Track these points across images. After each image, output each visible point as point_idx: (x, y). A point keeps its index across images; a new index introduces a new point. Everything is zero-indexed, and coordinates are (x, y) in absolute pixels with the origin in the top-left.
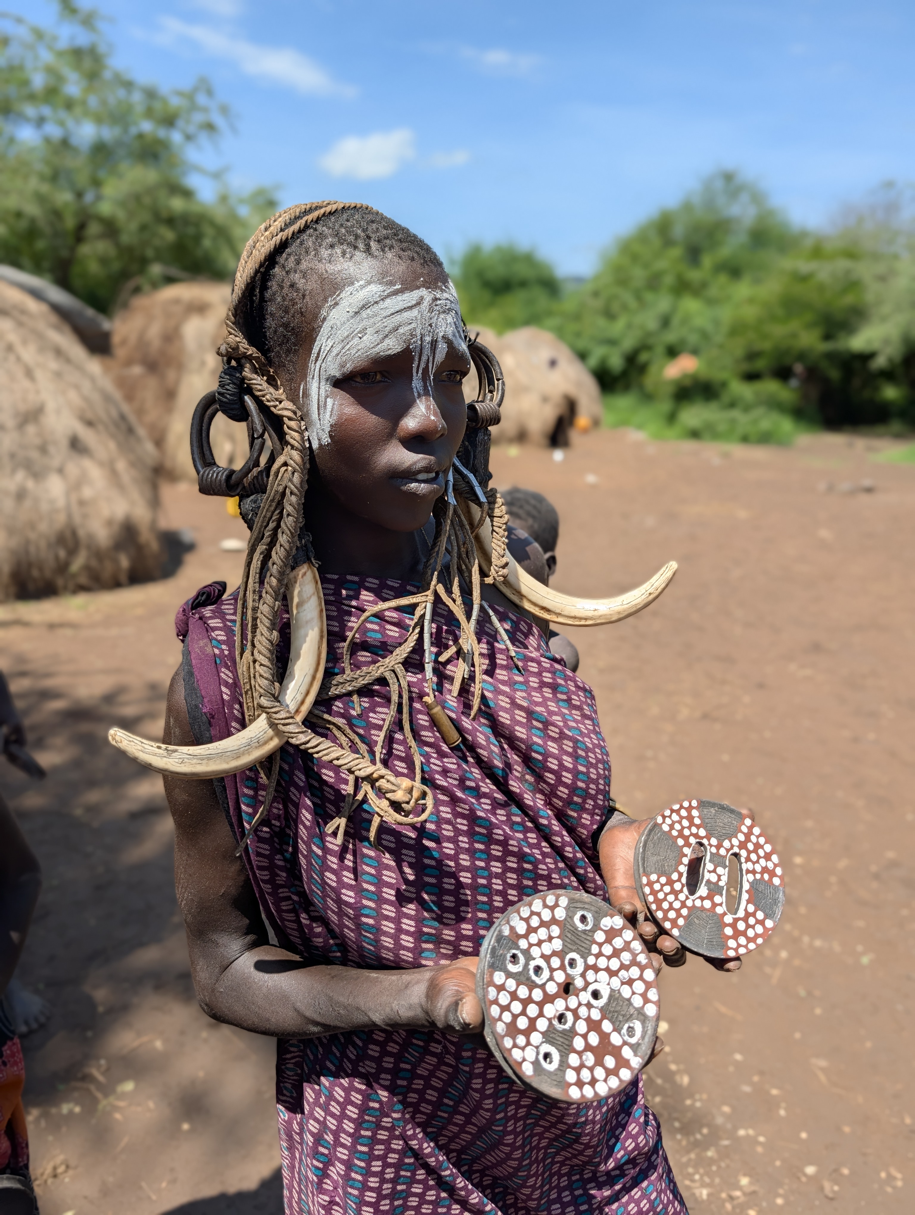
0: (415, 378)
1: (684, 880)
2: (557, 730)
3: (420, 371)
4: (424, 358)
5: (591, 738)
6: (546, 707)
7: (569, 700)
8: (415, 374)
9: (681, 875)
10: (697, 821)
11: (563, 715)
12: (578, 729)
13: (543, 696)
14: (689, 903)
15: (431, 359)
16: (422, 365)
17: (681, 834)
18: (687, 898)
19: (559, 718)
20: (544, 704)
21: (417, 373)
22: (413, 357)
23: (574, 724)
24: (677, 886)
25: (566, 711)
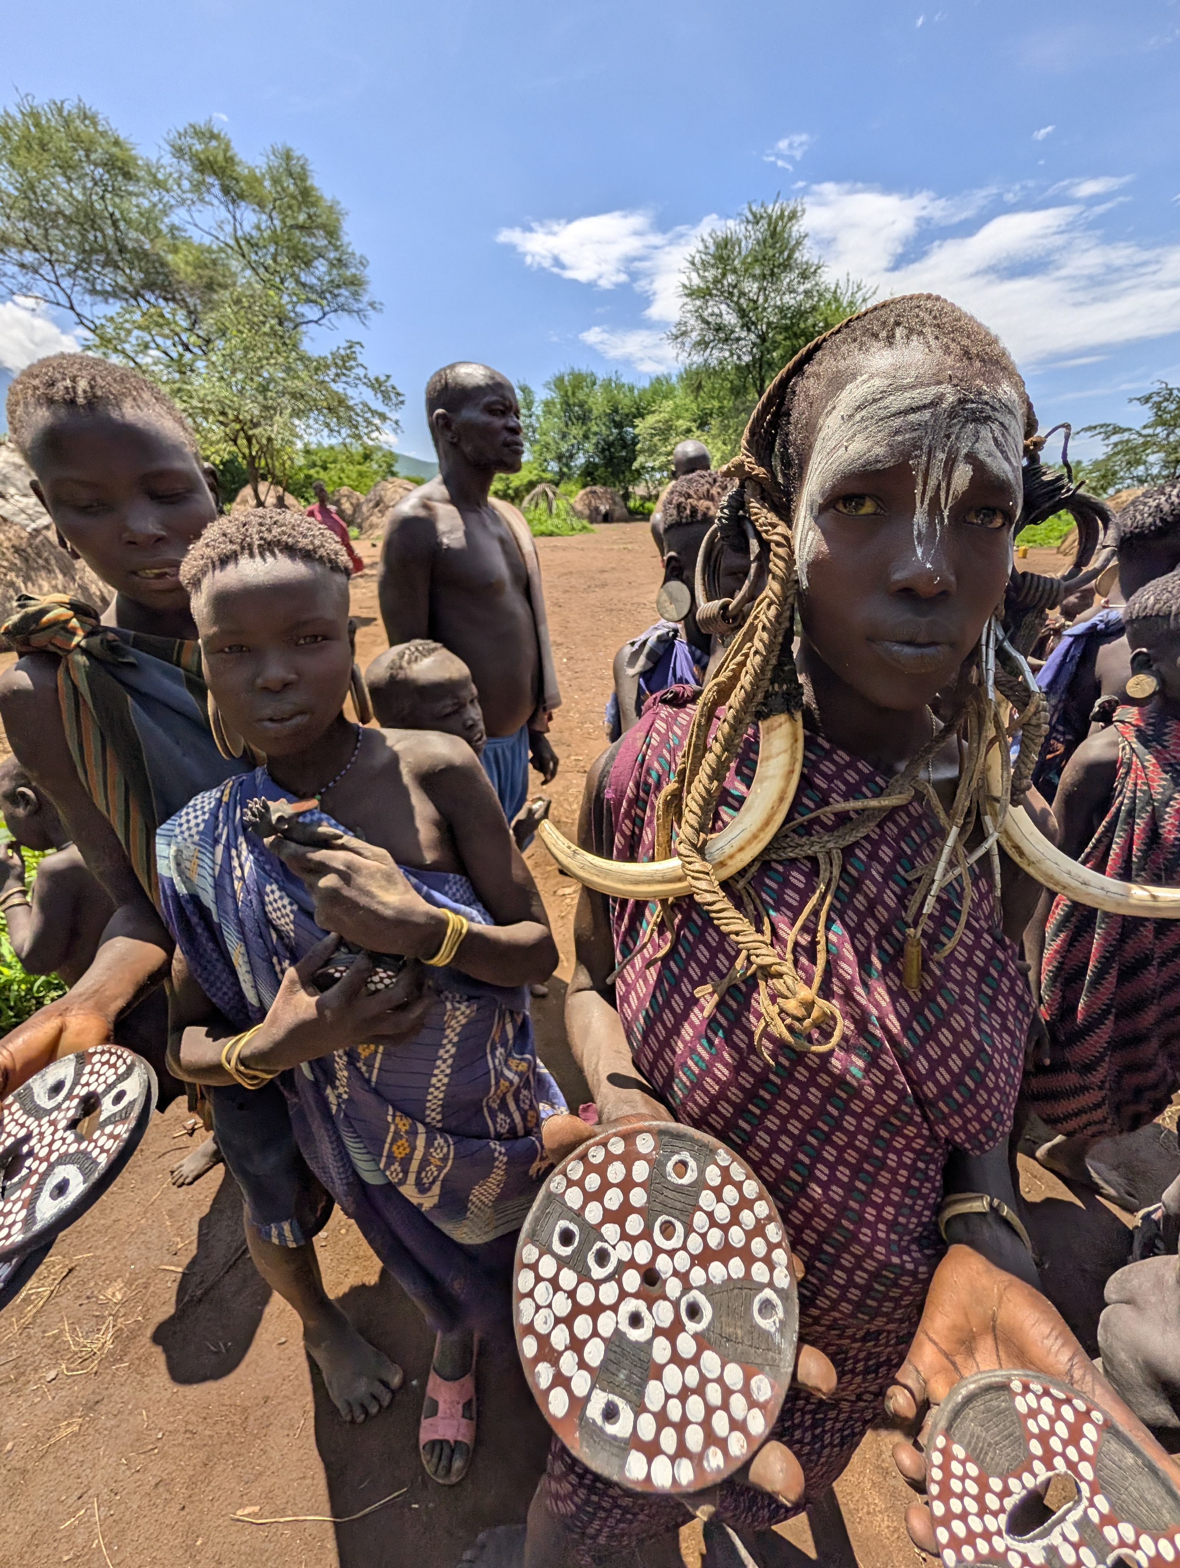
0: (918, 510)
1: (1009, 1503)
2: (963, 1023)
3: (926, 502)
4: (932, 483)
5: (1002, 1057)
6: (963, 990)
7: (993, 1000)
8: (918, 504)
9: (1006, 1492)
10: (1086, 1446)
11: (978, 1011)
12: (991, 1037)
13: (964, 975)
14: (999, 1544)
15: (943, 484)
16: (929, 494)
17: (1044, 1437)
18: (999, 1533)
19: (972, 1011)
20: (961, 984)
21: (922, 502)
22: (914, 478)
23: (988, 1030)
24: (992, 1502)
25: (984, 1009)
